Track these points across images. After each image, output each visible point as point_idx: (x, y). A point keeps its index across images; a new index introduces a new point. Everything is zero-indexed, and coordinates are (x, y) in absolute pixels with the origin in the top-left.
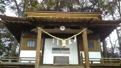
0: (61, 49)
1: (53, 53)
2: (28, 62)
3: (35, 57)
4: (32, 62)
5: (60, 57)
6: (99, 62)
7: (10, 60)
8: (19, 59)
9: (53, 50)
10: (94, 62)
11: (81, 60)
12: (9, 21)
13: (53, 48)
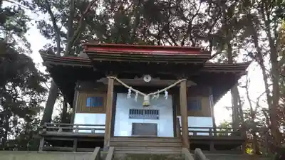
0: (144, 112)
1: (130, 118)
2: (90, 131)
3: (104, 124)
4: (96, 132)
5: (142, 124)
6: (208, 134)
7: (61, 129)
8: (75, 127)
9: (130, 113)
10: (198, 134)
11: (177, 129)
12: (56, 64)
13: (130, 110)
